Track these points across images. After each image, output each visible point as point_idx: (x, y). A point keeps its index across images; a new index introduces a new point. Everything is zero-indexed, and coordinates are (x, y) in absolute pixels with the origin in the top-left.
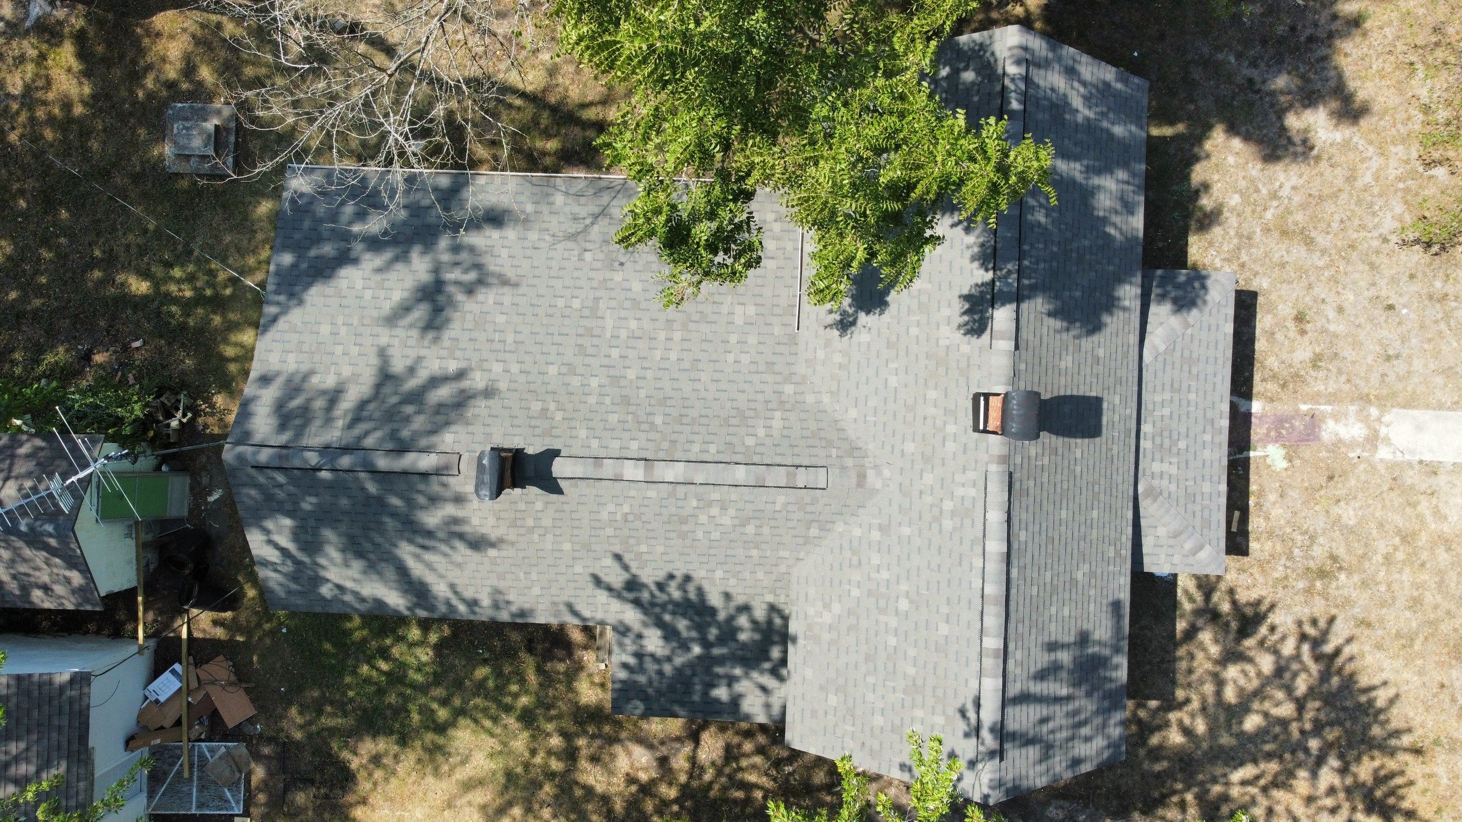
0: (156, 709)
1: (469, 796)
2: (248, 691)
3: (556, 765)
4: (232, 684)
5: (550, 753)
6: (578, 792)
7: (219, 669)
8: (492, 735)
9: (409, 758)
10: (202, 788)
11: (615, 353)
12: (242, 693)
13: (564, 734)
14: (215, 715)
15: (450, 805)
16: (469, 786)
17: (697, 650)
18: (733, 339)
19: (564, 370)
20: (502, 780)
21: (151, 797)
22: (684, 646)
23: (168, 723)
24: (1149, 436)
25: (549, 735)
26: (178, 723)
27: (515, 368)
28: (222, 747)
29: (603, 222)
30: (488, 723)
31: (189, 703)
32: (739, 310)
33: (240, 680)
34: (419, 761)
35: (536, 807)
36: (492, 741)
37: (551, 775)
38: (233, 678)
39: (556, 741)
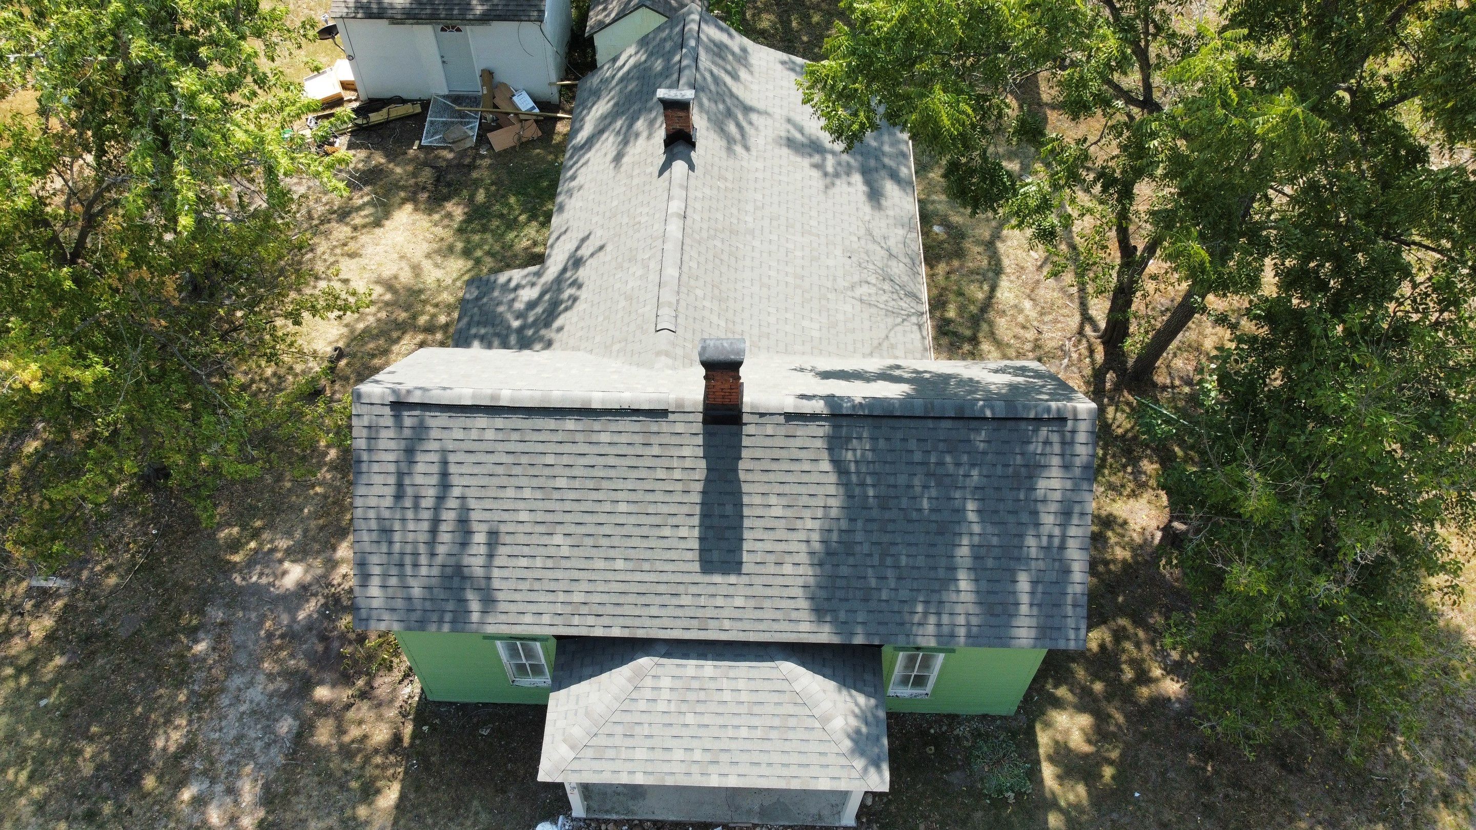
0: (509, 96)
1: (407, 268)
2: (513, 148)
3: (423, 320)
4: (520, 139)
5: (434, 316)
6: (395, 335)
7: (532, 131)
8: (454, 281)
9: (447, 234)
10: (445, 123)
11: (774, 237)
12: (513, 144)
13: (447, 325)
14: (498, 126)
15: (402, 257)
16: (416, 269)
17: (516, 324)
18: (789, 315)
19: (759, 204)
20: (416, 288)
21: (444, 97)
22: (519, 315)
23: (497, 101)
24: (700, 673)
25: (449, 314)
26: (495, 106)
27: (760, 175)
28: (474, 134)
29: (883, 253)
30: (466, 277)
31: (508, 114)
32: (817, 326)
33: (522, 143)
34: (442, 239)
35: (389, 309)
36: (449, 281)
37: (414, 317)
38: (524, 140)
39: (443, 319)
